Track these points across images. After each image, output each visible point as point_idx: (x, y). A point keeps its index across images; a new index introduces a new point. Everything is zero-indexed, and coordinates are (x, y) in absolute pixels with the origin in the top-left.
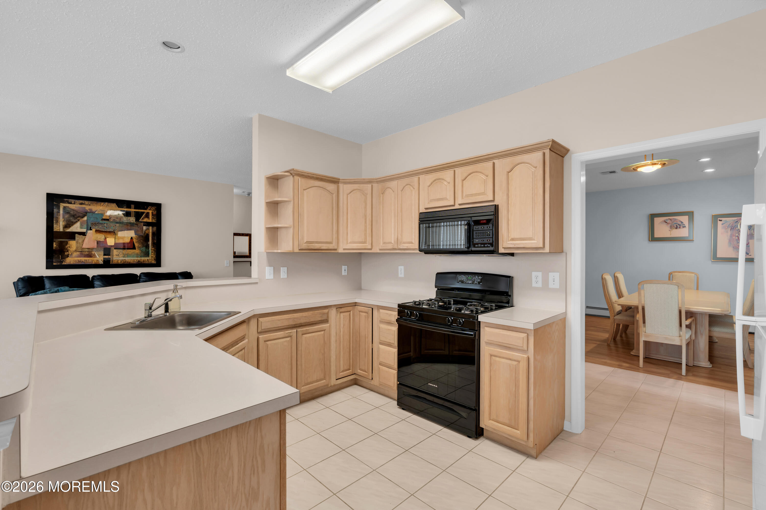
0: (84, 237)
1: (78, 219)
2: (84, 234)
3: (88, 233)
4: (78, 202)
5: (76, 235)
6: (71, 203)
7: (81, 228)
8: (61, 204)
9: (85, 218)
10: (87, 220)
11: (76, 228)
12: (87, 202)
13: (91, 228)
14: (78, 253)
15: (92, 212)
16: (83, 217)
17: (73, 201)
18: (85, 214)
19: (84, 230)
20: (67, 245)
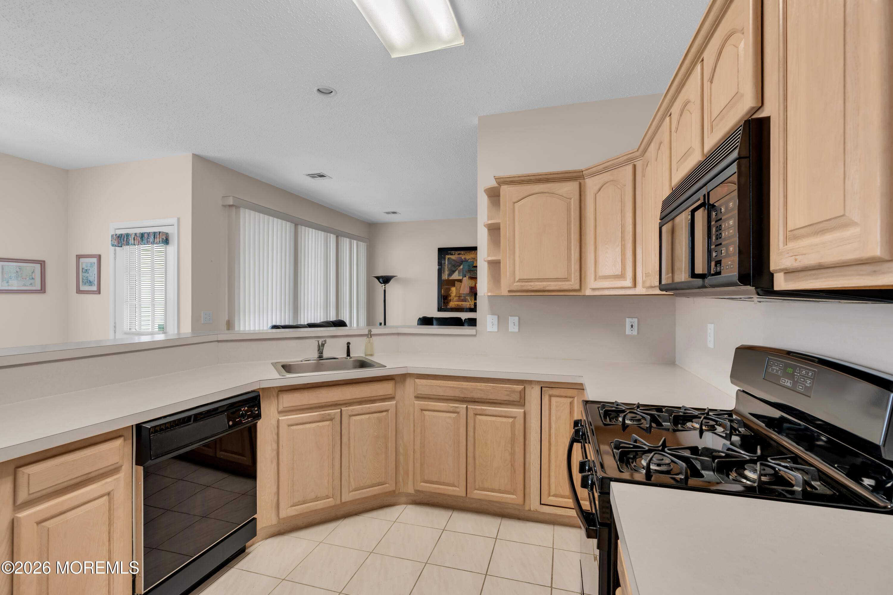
0: (461, 283)
1: (457, 268)
2: (460, 281)
3: (463, 280)
4: (457, 252)
5: (456, 282)
6: (452, 255)
7: (459, 276)
8: (446, 256)
9: (462, 267)
10: (463, 268)
11: (456, 276)
12: (462, 252)
13: (465, 275)
14: (457, 298)
15: (466, 261)
16: (460, 266)
17: (453, 252)
18: (461, 262)
19: (461, 278)
20: (450, 291)
